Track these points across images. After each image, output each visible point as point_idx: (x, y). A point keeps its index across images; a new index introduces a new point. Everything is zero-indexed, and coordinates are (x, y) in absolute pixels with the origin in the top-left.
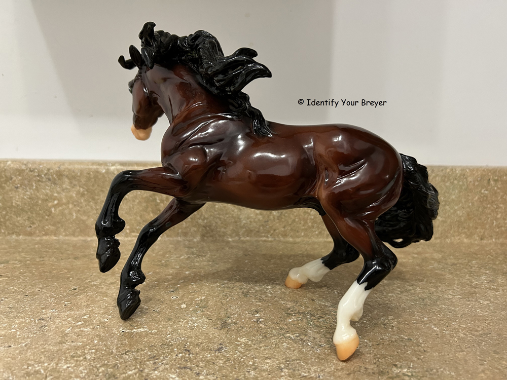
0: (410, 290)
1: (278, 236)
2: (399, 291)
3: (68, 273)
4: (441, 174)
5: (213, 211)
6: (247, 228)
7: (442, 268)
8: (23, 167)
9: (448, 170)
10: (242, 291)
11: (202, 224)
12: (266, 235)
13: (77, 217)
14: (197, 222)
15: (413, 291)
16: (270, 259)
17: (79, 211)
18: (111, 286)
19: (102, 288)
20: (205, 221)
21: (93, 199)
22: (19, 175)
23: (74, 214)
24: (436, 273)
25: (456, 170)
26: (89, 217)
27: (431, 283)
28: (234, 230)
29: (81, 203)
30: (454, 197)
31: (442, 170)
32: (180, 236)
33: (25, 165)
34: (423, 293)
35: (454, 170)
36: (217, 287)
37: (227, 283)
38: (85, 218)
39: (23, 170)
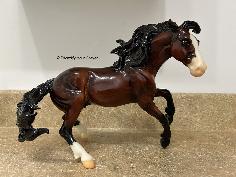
0: (210, 153)
1: (140, 127)
2: (205, 154)
3: (36, 144)
4: (220, 97)
5: (108, 115)
6: (124, 123)
7: (225, 143)
8: (18, 93)
9: (223, 95)
10: (123, 153)
11: (102, 121)
12: (134, 127)
13: (42, 117)
14: (100, 120)
15: (212, 154)
16: (137, 138)
17: (43, 114)
18: (57, 149)
19: (53, 151)
20: (104, 120)
21: (50, 109)
22: (16, 97)
23: (41, 116)
24: (222, 145)
25: (227, 95)
26: (48, 117)
27: (220, 150)
28: (118, 125)
29: (45, 110)
30: (227, 108)
31: (220, 95)
32: (92, 128)
33: (19, 92)
34: (217, 155)
35: (226, 95)
36: (111, 151)
37: (116, 149)
38: (46, 118)
39: (18, 95)
